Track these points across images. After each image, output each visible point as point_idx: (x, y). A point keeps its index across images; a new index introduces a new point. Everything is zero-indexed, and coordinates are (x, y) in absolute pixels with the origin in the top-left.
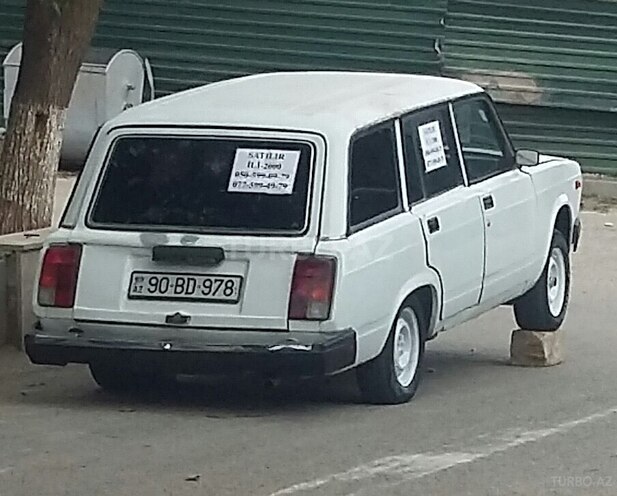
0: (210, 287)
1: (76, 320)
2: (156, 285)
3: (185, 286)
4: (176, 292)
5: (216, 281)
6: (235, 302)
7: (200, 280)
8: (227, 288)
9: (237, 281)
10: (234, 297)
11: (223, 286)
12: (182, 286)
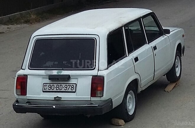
0: (67, 87)
1: (28, 99)
2: (51, 87)
3: (59, 87)
4: (57, 90)
5: (68, 85)
6: (75, 92)
7: (64, 85)
8: (72, 87)
9: (75, 85)
10: (74, 90)
11: (71, 87)
12: (58, 87)
